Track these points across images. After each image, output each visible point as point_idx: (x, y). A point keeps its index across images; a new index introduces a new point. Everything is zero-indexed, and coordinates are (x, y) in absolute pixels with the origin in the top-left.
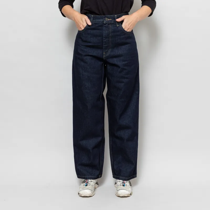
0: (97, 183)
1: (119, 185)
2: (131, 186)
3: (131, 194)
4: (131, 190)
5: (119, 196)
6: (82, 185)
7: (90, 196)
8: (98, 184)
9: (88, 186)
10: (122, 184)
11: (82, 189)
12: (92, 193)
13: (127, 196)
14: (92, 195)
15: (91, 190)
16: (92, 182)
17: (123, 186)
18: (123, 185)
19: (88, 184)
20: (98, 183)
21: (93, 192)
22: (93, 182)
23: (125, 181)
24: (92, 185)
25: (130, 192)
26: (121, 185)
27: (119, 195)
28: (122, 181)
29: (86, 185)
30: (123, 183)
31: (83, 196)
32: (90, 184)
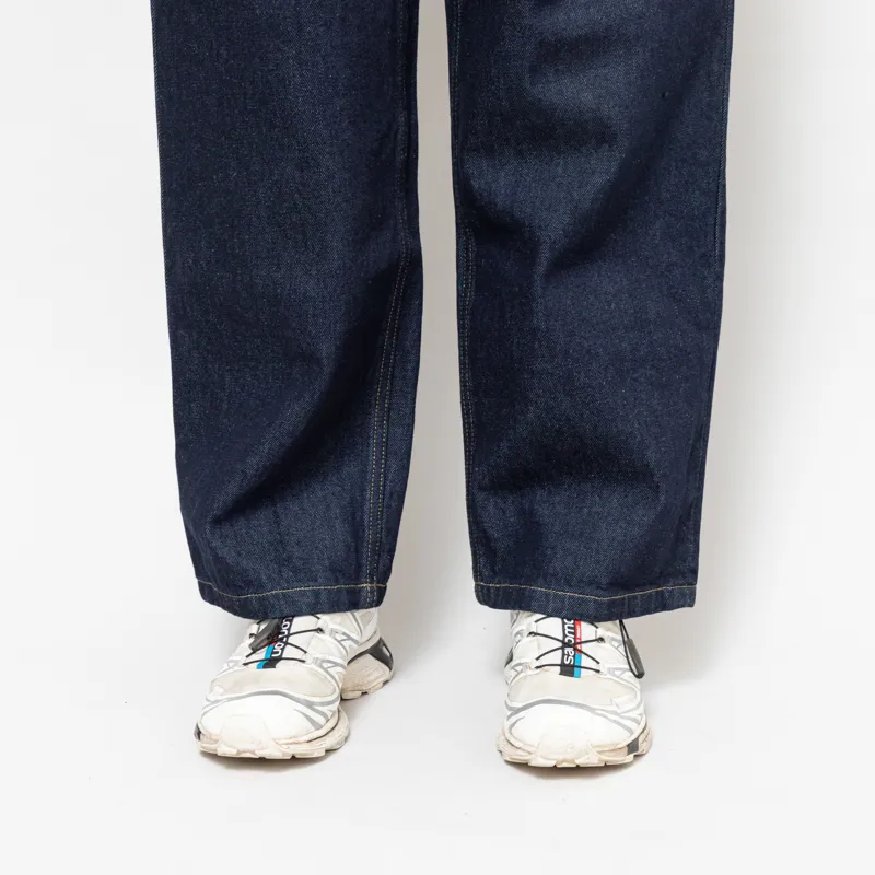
0: (379, 652)
1: (526, 666)
2: (640, 675)
3: (632, 747)
4: (634, 714)
5: (523, 766)
6: (236, 662)
7: (295, 761)
8: (387, 661)
9: (280, 665)
10: (556, 657)
11: (226, 691)
12: (317, 727)
13: (593, 760)
14: (316, 750)
15: (310, 705)
16: (325, 637)
17: (568, 670)
18: (562, 665)
19: (289, 652)
20: (394, 648)
21: (320, 719)
22: (334, 632)
23: (586, 630)
24: (320, 663)
25: (629, 723)
26: (544, 661)
27: (521, 756)
28: (553, 626)
29: (270, 663)
30: (565, 644)
31: (231, 752)
32: (299, 654)
